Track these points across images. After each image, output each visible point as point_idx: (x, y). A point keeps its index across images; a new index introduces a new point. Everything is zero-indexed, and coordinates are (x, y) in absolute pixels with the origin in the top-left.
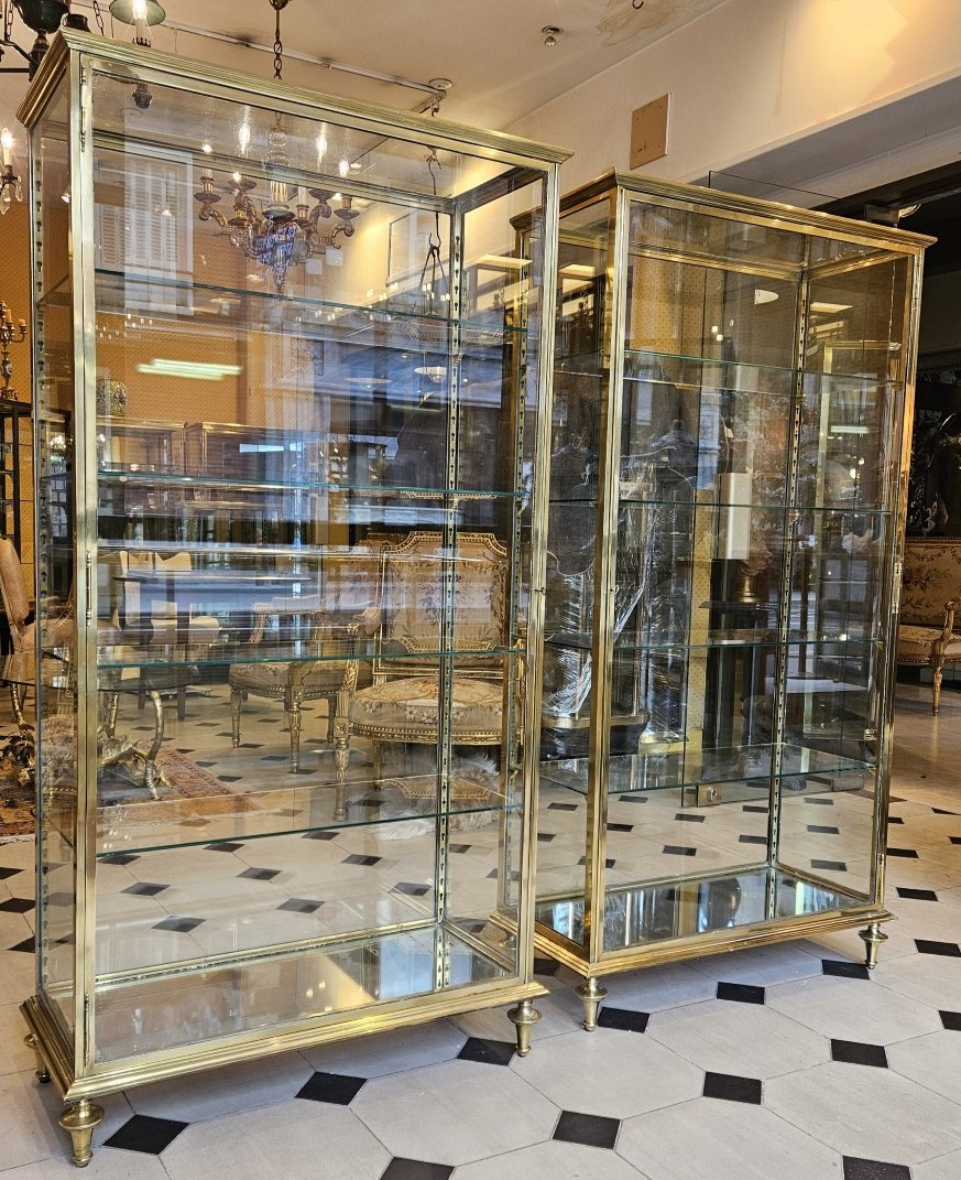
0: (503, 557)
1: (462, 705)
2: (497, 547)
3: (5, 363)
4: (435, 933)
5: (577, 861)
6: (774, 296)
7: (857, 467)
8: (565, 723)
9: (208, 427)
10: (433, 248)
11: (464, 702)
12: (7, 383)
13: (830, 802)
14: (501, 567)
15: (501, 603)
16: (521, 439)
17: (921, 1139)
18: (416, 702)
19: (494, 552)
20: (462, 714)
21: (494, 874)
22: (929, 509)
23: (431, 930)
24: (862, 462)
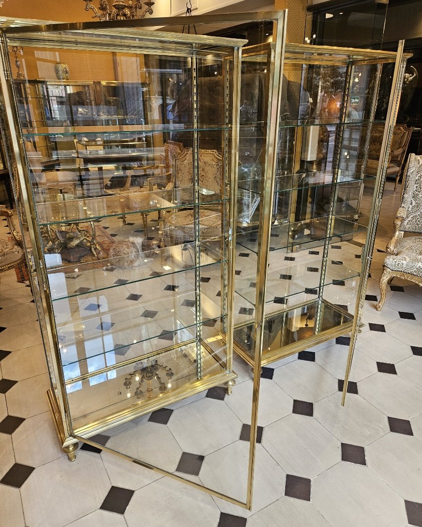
0: (220, 160)
1: (206, 227)
2: (218, 156)
3: (17, 61)
4: (197, 344)
5: (249, 285)
6: (331, 16)
7: (358, 77)
8: (245, 225)
9: (104, 83)
10: (188, 9)
11: (207, 226)
12: (19, 70)
13: (339, 247)
14: (220, 164)
15: (220, 180)
16: (227, 108)
17: (368, 432)
18: (189, 226)
19: (217, 158)
20: (206, 230)
21: (219, 294)
22: (385, 100)
23: (195, 343)
24: (360, 75)
